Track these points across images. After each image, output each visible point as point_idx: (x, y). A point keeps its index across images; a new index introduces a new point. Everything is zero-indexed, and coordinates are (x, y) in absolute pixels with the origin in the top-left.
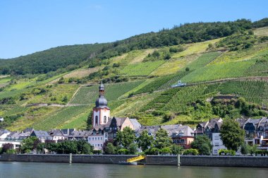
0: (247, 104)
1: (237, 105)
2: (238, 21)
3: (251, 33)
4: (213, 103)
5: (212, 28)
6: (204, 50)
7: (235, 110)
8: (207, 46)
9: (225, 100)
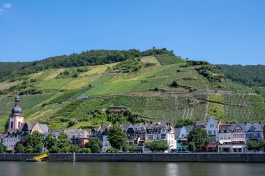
0: (133, 113)
1: (125, 114)
2: (130, 50)
3: (139, 60)
4: (108, 112)
5: (111, 54)
6: (104, 72)
7: (123, 118)
8: (106, 68)
9: (117, 110)
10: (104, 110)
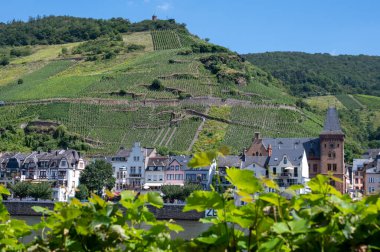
0: (68, 134)
1: (56, 135)
3: (119, 39)
6: (55, 56)
8: (60, 51)
10: (23, 126)
